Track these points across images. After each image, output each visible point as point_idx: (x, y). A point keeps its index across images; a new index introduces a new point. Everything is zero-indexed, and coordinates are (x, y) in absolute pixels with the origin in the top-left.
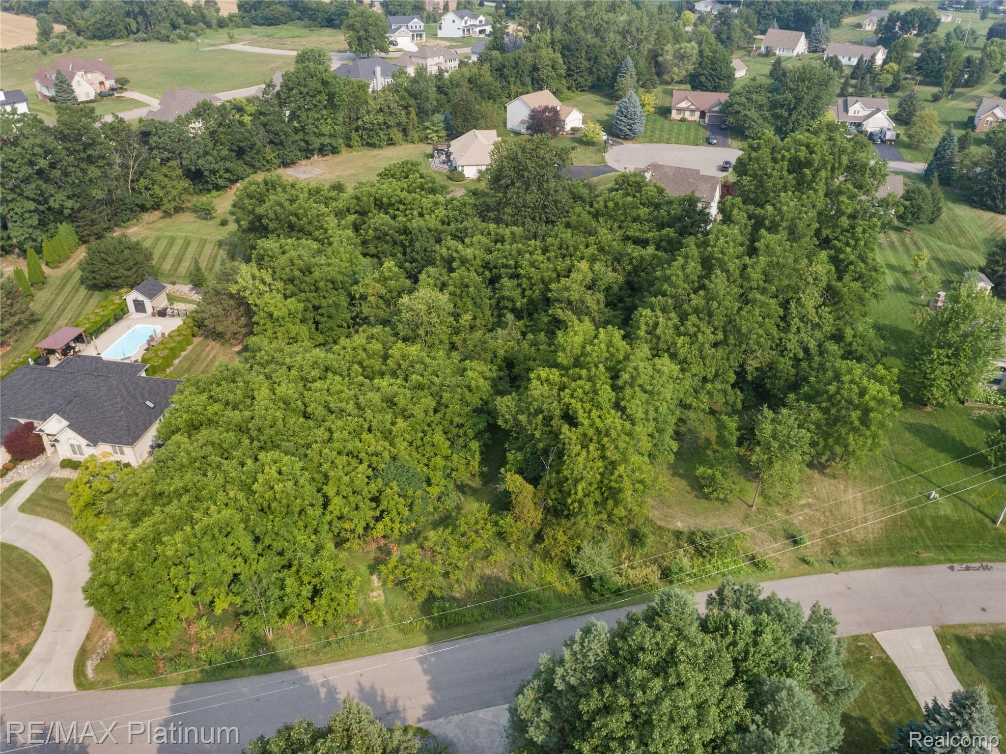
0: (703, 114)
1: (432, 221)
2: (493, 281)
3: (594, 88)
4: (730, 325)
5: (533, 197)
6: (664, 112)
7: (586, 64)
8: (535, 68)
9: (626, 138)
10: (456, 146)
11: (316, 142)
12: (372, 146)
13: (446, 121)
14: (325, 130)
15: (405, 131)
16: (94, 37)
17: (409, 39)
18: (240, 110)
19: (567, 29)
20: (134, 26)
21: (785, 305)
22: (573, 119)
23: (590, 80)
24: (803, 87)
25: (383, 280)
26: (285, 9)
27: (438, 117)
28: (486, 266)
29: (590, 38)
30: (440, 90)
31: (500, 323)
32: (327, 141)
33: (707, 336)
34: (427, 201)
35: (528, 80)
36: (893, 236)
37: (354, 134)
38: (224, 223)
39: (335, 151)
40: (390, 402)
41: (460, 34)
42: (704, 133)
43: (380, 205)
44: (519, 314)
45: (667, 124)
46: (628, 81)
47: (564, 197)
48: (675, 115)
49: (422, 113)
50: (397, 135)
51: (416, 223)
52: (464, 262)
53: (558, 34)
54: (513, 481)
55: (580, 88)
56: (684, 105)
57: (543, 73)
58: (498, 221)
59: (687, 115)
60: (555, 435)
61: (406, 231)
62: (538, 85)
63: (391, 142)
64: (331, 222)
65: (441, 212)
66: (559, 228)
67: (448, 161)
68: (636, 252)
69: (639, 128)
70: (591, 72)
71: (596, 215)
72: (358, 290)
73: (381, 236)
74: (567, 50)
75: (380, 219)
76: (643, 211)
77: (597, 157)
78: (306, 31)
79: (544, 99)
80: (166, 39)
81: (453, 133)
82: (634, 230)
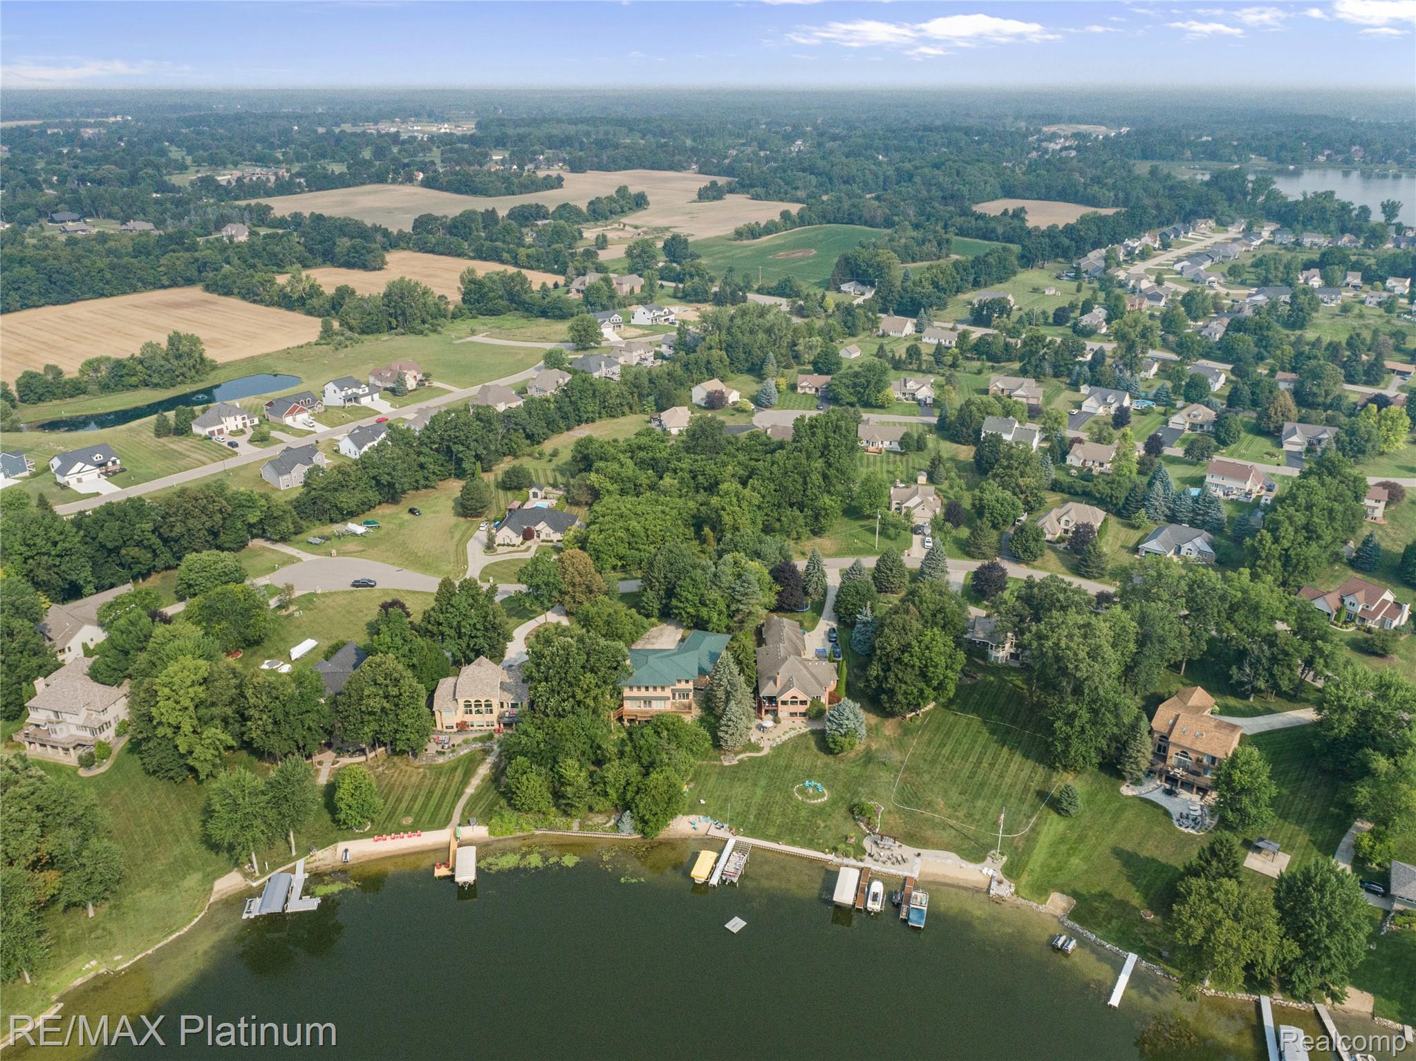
0: (817, 390)
1: (664, 454)
2: (694, 478)
3: (750, 371)
4: (781, 484)
5: (710, 442)
6: (793, 388)
7: (742, 356)
8: (709, 362)
9: (766, 407)
10: (664, 415)
11: (585, 416)
12: (613, 417)
13: (656, 401)
14: (590, 409)
15: (631, 408)
16: (363, 332)
17: (610, 330)
18: (548, 401)
19: (729, 333)
20: (394, 323)
21: (805, 478)
22: (734, 396)
23: (747, 365)
24: (870, 375)
25: (648, 478)
26: (505, 303)
27: (651, 398)
28: (691, 471)
29: (746, 339)
30: (651, 381)
31: (698, 492)
32: (591, 415)
33: (772, 486)
34: (662, 446)
35: (704, 370)
36: (898, 457)
37: (603, 411)
38: (550, 461)
39: (593, 421)
40: (663, 512)
41: (649, 323)
42: (817, 402)
43: (640, 448)
44: (705, 489)
45: (794, 396)
46: (771, 368)
47: (723, 442)
48: (799, 390)
49: (641, 396)
50: (626, 409)
51: (658, 455)
52: (681, 470)
53: (724, 337)
54: (707, 530)
55: (740, 371)
56: (804, 384)
57: (714, 366)
58: (695, 453)
59: (807, 390)
60: (720, 516)
61: (653, 459)
62: (712, 374)
63: (623, 414)
64: (621, 456)
65: (668, 450)
66: (721, 455)
67: (660, 425)
68: (753, 463)
69: (774, 401)
70: (747, 361)
71: (738, 450)
72: (638, 482)
73: (643, 461)
74: (729, 348)
75: (642, 454)
76: (759, 448)
77: (747, 420)
78: (524, 321)
79: (714, 385)
80: (421, 333)
81: (661, 409)
82: (754, 455)
